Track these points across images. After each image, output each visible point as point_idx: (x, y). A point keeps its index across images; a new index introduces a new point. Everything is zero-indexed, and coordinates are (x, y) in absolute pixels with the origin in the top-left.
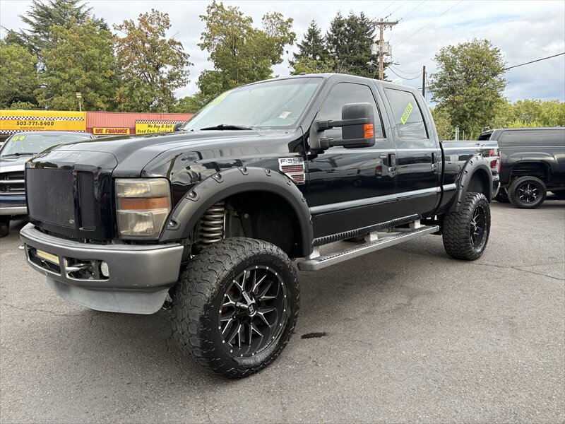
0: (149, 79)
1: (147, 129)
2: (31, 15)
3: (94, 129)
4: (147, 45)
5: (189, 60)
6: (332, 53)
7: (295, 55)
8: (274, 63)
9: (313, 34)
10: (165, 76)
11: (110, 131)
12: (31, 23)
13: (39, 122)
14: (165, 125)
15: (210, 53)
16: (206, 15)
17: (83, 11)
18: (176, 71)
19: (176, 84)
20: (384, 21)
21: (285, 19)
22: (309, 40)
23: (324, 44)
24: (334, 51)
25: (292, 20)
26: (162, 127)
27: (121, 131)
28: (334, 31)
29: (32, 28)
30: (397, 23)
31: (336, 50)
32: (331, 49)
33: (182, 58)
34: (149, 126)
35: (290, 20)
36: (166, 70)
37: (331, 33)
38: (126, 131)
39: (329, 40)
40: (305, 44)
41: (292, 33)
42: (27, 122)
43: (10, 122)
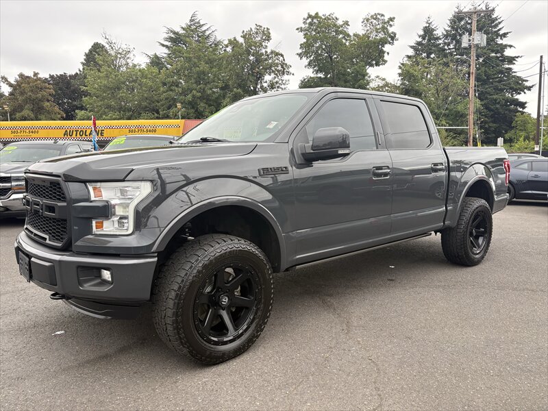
2: (166, 39)
4: (252, 58)
5: (291, 70)
6: (449, 49)
7: (407, 56)
8: (377, 64)
9: (428, 31)
12: (167, 47)
13: (145, 130)
15: (308, 60)
16: (303, 26)
17: (207, 33)
18: (276, 79)
21: (386, 19)
22: (424, 39)
23: (441, 42)
24: (452, 47)
25: (394, 18)
28: (452, 27)
29: (167, 51)
31: (455, 45)
33: (284, 68)
35: (392, 19)
39: (446, 36)
40: (419, 43)
41: (392, 33)
42: (137, 130)
43: (124, 130)
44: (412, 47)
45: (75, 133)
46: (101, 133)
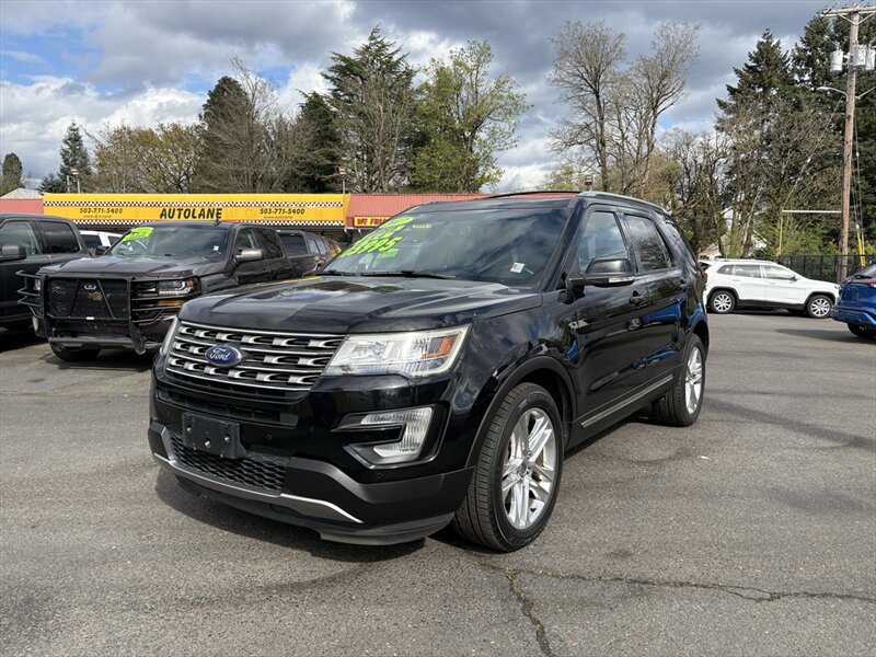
3: (356, 219)
6: (802, 81)
7: (729, 88)
9: (766, 51)
11: (377, 221)
13: (287, 210)
24: (807, 77)
29: (331, 86)
32: (801, 74)
37: (801, 46)
40: (750, 70)
42: (273, 210)
43: (253, 209)
45: (177, 213)
46: (218, 213)
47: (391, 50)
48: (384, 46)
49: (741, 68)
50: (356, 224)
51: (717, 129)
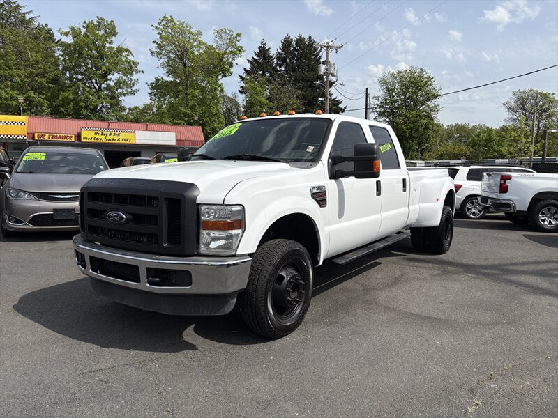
0: (96, 86)
1: (94, 136)
3: (36, 135)
5: (139, 68)
6: (281, 70)
7: (245, 70)
8: (224, 76)
9: (263, 51)
10: (112, 84)
11: (53, 137)
14: (113, 133)
16: (158, 26)
17: (28, 17)
18: (125, 79)
19: (125, 92)
20: (330, 44)
21: (235, 35)
22: (259, 57)
24: (283, 69)
25: (241, 34)
26: (110, 135)
27: (65, 137)
28: (283, 49)
30: (342, 47)
31: (285, 68)
32: (280, 67)
33: (131, 66)
34: (96, 134)
35: (238, 35)
36: (114, 77)
37: (280, 51)
38: (71, 137)
39: (279, 57)
40: (256, 60)
44: (249, 61)
47: (23, 10)
48: (18, 7)
49: (250, 59)
50: (36, 138)
51: (240, 91)
